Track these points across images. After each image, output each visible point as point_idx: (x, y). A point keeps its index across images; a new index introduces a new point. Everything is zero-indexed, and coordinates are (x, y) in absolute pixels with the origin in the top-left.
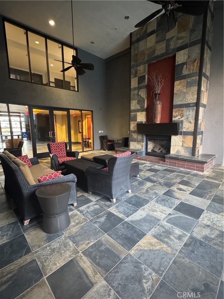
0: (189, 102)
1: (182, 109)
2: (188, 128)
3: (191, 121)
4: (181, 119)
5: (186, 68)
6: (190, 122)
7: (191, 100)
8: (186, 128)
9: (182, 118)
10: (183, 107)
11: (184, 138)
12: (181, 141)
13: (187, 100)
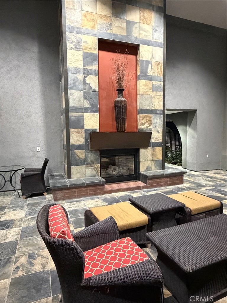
0: (156, 108)
1: (150, 115)
2: (156, 138)
3: (159, 130)
4: (149, 128)
5: (151, 68)
6: (158, 132)
7: (158, 107)
8: (155, 138)
9: (150, 126)
10: (151, 114)
11: (153, 150)
12: (150, 155)
13: (153, 105)
